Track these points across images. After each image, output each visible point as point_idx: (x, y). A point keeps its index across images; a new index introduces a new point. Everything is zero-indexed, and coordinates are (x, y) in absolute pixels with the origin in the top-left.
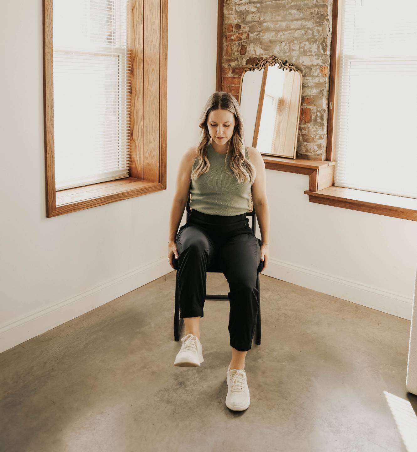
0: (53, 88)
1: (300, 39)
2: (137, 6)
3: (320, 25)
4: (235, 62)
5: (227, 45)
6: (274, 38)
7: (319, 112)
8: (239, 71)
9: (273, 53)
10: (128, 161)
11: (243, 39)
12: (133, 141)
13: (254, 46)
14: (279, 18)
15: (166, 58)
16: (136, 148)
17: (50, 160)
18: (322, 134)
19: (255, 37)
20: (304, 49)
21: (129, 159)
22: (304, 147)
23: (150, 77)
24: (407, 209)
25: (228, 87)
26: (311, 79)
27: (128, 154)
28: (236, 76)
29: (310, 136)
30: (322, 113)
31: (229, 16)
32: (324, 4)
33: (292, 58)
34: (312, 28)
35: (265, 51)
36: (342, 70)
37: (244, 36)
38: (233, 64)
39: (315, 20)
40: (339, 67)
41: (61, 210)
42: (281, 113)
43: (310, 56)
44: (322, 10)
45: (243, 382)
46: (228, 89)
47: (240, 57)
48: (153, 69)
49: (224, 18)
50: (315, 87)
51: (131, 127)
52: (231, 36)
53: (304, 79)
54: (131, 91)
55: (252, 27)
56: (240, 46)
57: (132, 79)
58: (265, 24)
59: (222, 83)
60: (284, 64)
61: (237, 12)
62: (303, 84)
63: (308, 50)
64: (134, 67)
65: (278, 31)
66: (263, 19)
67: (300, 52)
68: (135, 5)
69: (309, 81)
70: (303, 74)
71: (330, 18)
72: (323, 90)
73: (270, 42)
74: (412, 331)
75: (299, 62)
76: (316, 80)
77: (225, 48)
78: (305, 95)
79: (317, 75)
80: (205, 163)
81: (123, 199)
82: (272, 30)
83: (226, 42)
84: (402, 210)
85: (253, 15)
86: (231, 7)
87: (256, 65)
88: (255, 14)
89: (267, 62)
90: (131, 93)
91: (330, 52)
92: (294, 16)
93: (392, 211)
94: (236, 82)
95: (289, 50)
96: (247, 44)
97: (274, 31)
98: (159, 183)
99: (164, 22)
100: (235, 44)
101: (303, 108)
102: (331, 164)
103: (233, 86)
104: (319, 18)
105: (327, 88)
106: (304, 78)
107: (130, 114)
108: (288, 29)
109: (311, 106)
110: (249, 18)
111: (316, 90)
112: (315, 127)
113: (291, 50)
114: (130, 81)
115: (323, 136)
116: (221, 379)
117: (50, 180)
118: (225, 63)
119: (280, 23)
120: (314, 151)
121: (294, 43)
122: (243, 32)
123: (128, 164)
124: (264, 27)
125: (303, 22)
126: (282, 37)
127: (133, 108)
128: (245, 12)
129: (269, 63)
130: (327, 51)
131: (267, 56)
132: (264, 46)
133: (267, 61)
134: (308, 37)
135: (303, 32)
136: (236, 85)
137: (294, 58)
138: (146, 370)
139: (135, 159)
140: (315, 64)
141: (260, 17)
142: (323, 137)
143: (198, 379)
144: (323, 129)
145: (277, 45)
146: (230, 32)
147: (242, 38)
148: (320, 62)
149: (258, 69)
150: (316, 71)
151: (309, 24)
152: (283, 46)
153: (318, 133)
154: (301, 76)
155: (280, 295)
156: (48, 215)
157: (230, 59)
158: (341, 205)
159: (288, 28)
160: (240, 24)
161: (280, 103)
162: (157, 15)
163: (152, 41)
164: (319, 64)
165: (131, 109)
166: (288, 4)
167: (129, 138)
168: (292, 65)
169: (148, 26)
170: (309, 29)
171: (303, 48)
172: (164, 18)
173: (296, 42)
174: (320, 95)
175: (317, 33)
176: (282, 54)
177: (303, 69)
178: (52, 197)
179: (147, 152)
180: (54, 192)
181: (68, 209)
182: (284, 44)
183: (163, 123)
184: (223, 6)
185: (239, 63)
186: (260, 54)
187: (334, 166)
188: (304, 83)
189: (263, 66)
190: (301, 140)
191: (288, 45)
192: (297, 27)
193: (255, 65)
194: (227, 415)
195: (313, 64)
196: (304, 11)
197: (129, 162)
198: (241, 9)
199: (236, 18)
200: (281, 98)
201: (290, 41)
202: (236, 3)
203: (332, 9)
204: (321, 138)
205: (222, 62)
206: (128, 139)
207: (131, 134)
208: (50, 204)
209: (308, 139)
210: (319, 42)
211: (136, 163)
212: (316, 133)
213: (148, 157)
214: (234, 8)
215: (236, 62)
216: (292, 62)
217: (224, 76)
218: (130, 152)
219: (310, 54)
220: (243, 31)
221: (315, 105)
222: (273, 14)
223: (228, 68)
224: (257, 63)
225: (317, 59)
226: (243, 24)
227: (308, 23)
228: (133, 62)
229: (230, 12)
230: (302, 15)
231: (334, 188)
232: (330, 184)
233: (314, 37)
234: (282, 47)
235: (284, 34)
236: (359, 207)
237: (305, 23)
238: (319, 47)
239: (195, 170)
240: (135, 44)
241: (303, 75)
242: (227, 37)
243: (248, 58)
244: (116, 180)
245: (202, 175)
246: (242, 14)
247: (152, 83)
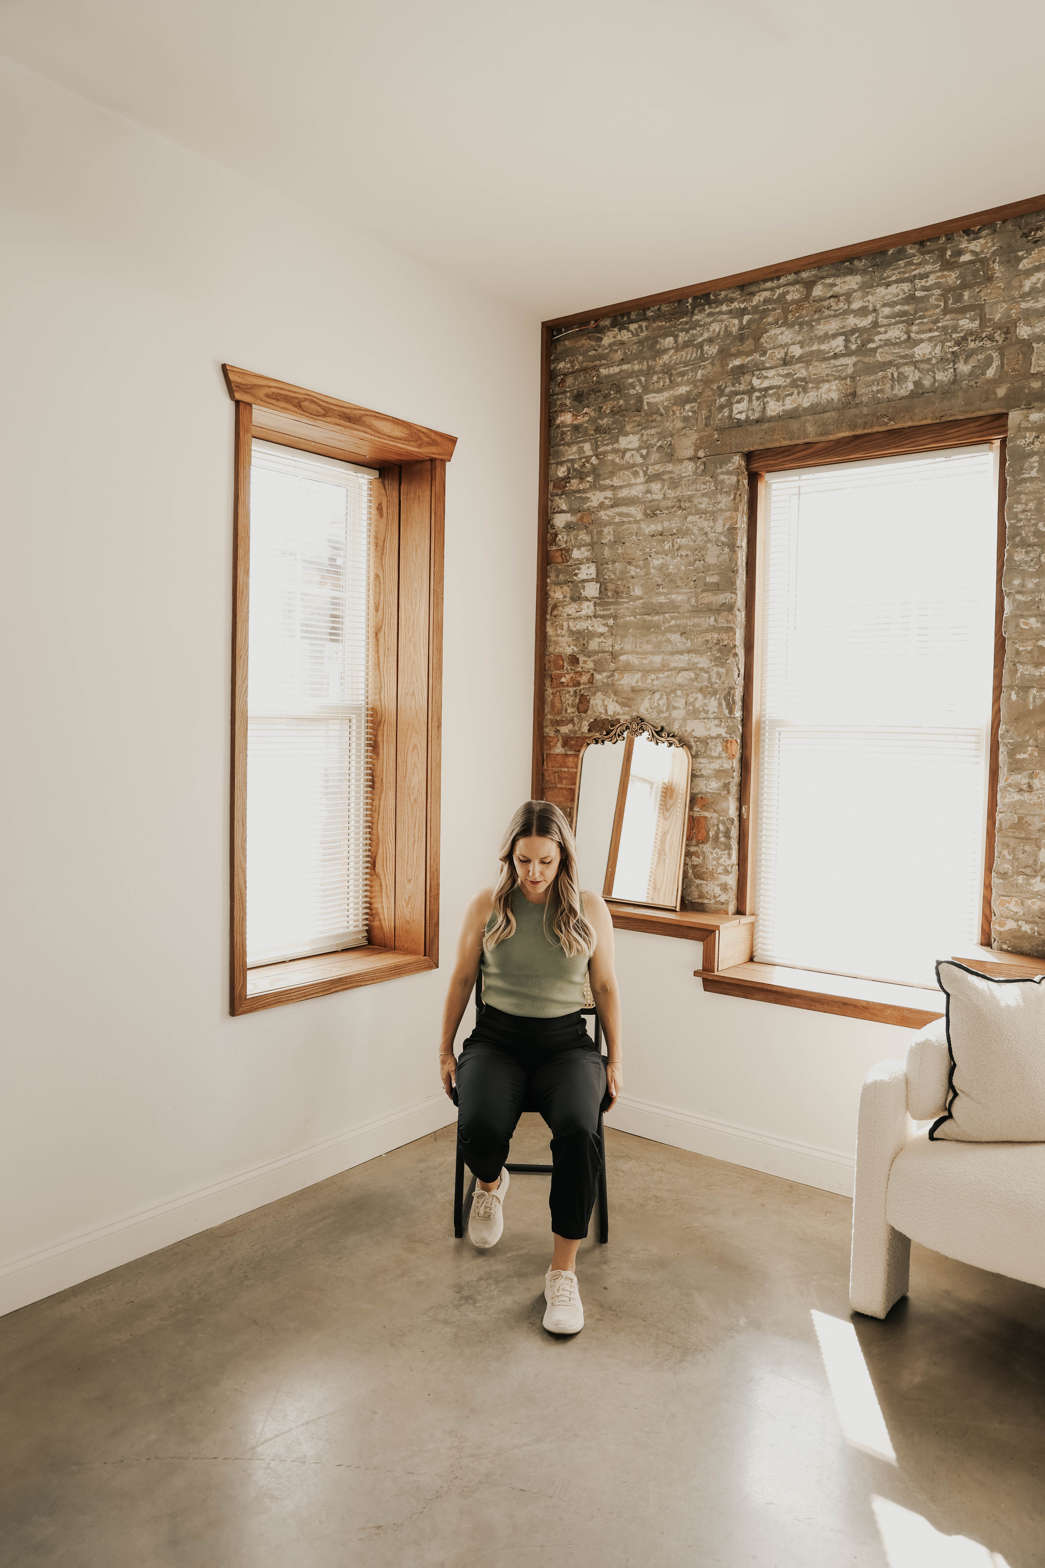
0: (246, 790)
1: (686, 688)
2: (385, 628)
3: (723, 665)
4: (568, 726)
5: (552, 693)
6: (640, 684)
7: (722, 823)
8: (576, 744)
9: (638, 712)
10: (367, 914)
11: (584, 683)
12: (375, 877)
13: (603, 697)
14: (649, 648)
15: (439, 727)
16: (381, 892)
17: (239, 914)
18: (729, 865)
19: (605, 681)
20: (694, 706)
21: (368, 911)
22: (696, 889)
23: (409, 758)
24: (873, 1002)
25: (555, 773)
26: (707, 762)
27: (366, 902)
28: (569, 753)
29: (707, 869)
30: (729, 826)
31: (556, 638)
32: (729, 625)
33: (673, 722)
34: (709, 668)
35: (624, 708)
36: (764, 747)
37: (584, 679)
38: (565, 729)
39: (713, 655)
40: (758, 740)
41: (255, 1002)
42: (667, 814)
43: (706, 720)
44: (724, 636)
45: (572, 1290)
46: (555, 777)
47: (577, 716)
48: (415, 746)
49: (547, 642)
50: (715, 777)
51: (373, 849)
52: (561, 676)
53: (694, 762)
54: (373, 782)
55: (599, 662)
56: (578, 697)
57: (375, 762)
58: (623, 658)
59: (543, 764)
60: (659, 733)
61: (571, 632)
62: (693, 772)
63: (701, 709)
64: (380, 739)
65: (646, 671)
66: (620, 647)
67: (687, 713)
68: (382, 626)
69: (703, 765)
70: (694, 753)
71: (741, 651)
72: (729, 783)
73: (633, 690)
74: (855, 1204)
75: (686, 731)
76: (716, 765)
77: (549, 698)
78: (697, 791)
79: (717, 755)
80: (508, 921)
81: (361, 986)
82: (636, 668)
83: (552, 687)
84: (864, 1005)
85: (602, 639)
86: (561, 622)
87: (608, 734)
88: (605, 638)
89: (627, 728)
90: (372, 787)
91: (741, 713)
92: (676, 645)
93: (848, 1006)
94: (571, 764)
95: (667, 708)
96: (590, 694)
97: (640, 671)
98: (425, 955)
99: (434, 661)
100: (569, 692)
101: (693, 816)
102: (745, 920)
103: (564, 772)
104: (720, 650)
105: (736, 779)
106: (694, 759)
107: (371, 827)
108: (665, 669)
109: (708, 811)
110: (593, 645)
111: (717, 783)
112: (715, 851)
113: (670, 707)
114: (371, 766)
115: (729, 868)
116: (537, 1293)
117: (238, 949)
118: (550, 727)
119: (650, 657)
120: (714, 896)
121: (675, 694)
122: (584, 671)
123: (366, 919)
124: (621, 663)
125: (691, 656)
126: (654, 683)
127: (375, 815)
128: (587, 633)
129: (631, 730)
130: (735, 712)
131: (627, 717)
132: (622, 698)
133: (627, 726)
134: (701, 684)
135: (692, 675)
136: (571, 770)
137: (676, 722)
138: (405, 1279)
139: (380, 911)
140: (714, 735)
141: (614, 644)
142: (730, 870)
143: (495, 1292)
144: (730, 855)
145: (645, 697)
146: (559, 670)
147: (582, 681)
148: (722, 731)
149: (611, 741)
150: (717, 749)
151: (703, 662)
152: (656, 700)
153: (720, 862)
154: (688, 757)
155: (650, 1166)
156: (234, 1011)
157: (558, 719)
158: (760, 997)
159: (664, 667)
160: (578, 656)
161: (665, 793)
162: (422, 644)
163: (413, 694)
164: (721, 735)
165: (372, 818)
166: (664, 623)
167: (368, 871)
168: (673, 736)
169: (406, 665)
170: (702, 669)
171: (692, 704)
172: (435, 653)
173: (679, 693)
174: (724, 793)
175: (716, 679)
176: (655, 715)
177: (693, 743)
178: (242, 979)
179: (403, 898)
180: (245, 969)
181: (266, 1001)
182: (657, 695)
183: (432, 844)
184: (546, 620)
185: (576, 728)
186: (614, 712)
187: (753, 924)
188: (694, 770)
189: (619, 736)
190: (690, 875)
191: (665, 697)
192: (682, 665)
193: (605, 733)
194: (543, 1340)
195: (710, 735)
196: (693, 637)
197: (367, 917)
198: (578, 627)
199: (569, 644)
200: (667, 784)
201: (668, 690)
202: (570, 615)
203: (743, 634)
204: (727, 872)
205: (544, 724)
206: (367, 873)
207: (372, 864)
208: (237, 992)
209: (705, 873)
210: (720, 695)
211: (382, 917)
212: (718, 863)
213: (405, 907)
214: (565, 624)
215: (570, 726)
216: (672, 730)
217: (549, 752)
218: (370, 898)
219: (705, 716)
220: (582, 668)
221: (714, 810)
222: (638, 640)
223: (555, 737)
224: (608, 730)
225: (717, 726)
226: (582, 655)
227: (701, 660)
228: (377, 730)
229: (559, 631)
230: (689, 644)
231: (751, 966)
232: (746, 957)
233: (712, 685)
234: (654, 702)
235: (658, 678)
236: (790, 999)
237: (696, 659)
238: (720, 704)
239: (491, 933)
240: (380, 697)
241: (691, 755)
242: (552, 679)
243: (593, 720)
244: (343, 951)
245: (503, 941)
246: (581, 637)
247: (414, 771)
